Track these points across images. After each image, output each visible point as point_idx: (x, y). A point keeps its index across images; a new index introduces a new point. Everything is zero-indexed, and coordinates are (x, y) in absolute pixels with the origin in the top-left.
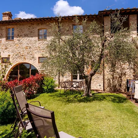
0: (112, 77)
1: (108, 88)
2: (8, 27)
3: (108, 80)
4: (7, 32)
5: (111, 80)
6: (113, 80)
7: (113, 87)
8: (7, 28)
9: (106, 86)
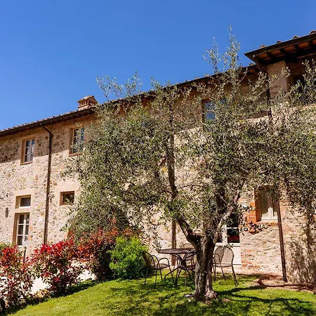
0: (305, 236)
1: (295, 272)
2: (73, 127)
3: (292, 246)
4: (73, 137)
5: (304, 246)
6: (309, 248)
7: (310, 267)
8: (72, 129)
9: (288, 264)
